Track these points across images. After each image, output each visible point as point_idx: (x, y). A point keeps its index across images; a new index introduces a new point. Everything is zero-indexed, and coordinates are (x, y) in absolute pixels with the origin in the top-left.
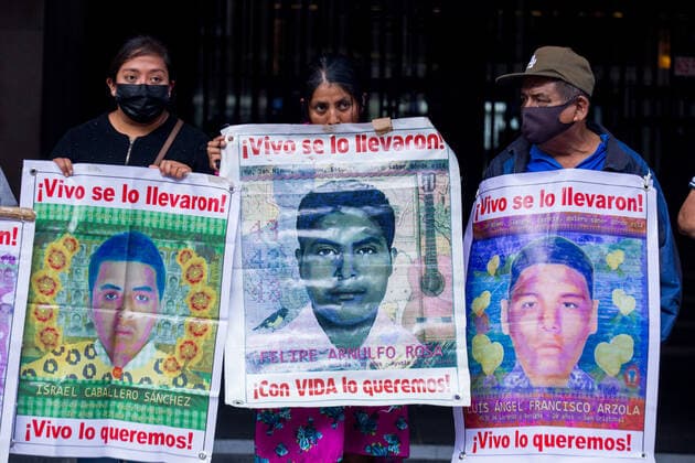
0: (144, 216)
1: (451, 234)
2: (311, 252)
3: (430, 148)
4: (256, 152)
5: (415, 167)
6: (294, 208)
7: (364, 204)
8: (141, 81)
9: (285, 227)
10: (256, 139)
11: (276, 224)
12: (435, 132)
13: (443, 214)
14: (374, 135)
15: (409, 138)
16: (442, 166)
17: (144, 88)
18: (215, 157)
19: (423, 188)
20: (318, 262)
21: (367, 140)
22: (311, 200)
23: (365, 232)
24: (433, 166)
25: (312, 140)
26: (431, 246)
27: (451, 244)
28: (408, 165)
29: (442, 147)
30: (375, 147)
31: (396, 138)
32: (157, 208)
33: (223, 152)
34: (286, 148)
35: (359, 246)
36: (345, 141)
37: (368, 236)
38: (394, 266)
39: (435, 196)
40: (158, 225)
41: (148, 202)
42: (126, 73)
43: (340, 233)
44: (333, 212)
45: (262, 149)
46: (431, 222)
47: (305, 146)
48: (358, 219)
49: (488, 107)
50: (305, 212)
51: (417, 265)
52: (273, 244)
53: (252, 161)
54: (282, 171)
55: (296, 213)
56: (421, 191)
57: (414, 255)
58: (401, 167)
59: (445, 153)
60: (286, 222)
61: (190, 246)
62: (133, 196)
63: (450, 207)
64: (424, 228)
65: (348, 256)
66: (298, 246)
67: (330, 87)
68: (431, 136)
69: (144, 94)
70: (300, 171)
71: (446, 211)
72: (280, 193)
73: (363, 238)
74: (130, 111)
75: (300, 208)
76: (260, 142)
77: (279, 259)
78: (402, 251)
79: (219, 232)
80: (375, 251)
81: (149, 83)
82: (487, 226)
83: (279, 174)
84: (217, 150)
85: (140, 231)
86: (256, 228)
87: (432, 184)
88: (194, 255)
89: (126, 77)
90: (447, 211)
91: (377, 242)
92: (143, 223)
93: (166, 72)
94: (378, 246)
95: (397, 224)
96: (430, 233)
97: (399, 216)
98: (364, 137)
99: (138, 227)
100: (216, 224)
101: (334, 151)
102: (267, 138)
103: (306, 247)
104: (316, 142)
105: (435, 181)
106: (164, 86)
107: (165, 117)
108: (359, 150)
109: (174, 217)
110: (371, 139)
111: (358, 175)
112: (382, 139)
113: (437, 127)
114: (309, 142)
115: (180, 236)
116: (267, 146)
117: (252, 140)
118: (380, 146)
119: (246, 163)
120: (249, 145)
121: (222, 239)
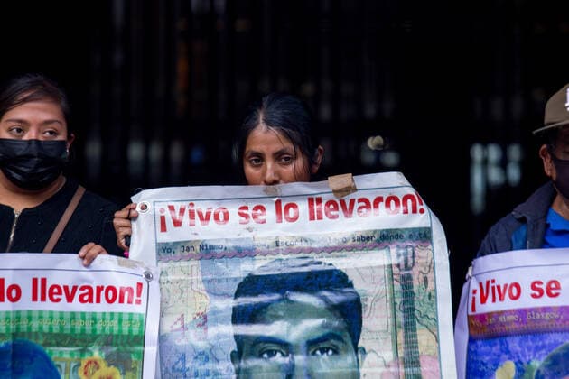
0: (30, 318)
1: (437, 326)
2: (252, 354)
3: (406, 212)
4: (177, 224)
5: (385, 238)
6: (229, 297)
7: (321, 288)
8: (31, 135)
9: (217, 321)
10: (178, 206)
11: (205, 318)
12: (411, 191)
13: (427, 300)
14: (331, 197)
15: (378, 200)
16: (424, 236)
17: (33, 145)
18: (123, 232)
19: (398, 266)
20: (261, 367)
21: (323, 204)
22: (250, 285)
23: (323, 326)
24: (411, 236)
25: (251, 206)
26: (412, 344)
27: (437, 341)
28: (377, 237)
29: (422, 211)
30: (333, 213)
31: (360, 200)
32: (48, 306)
33: (134, 224)
34: (217, 217)
35: (315, 345)
36: (294, 206)
37: (327, 331)
38: (362, 371)
39: (415, 278)
40: (51, 328)
41: (35, 299)
42: (11, 124)
43: (289, 328)
44: (280, 300)
45: (186, 219)
46: (409, 311)
47: (241, 214)
48: (314, 308)
49: (477, 153)
50: (244, 301)
51: (392, 369)
52: (201, 345)
53: (172, 236)
54: (212, 248)
55: (231, 303)
56: (396, 270)
57: (388, 355)
58: (368, 238)
59: (425, 219)
60: (218, 315)
61: (97, 354)
62: (14, 293)
63: (435, 290)
64: (401, 319)
65: (300, 359)
66: (234, 347)
67: (268, 131)
68: (406, 198)
69: (35, 153)
70: (236, 248)
71: (430, 296)
72: (210, 277)
73: (320, 334)
74: (15, 175)
75: (237, 295)
76: (182, 211)
77: (210, 366)
78: (372, 351)
79: (135, 331)
80: (336, 352)
81: (41, 138)
82: (491, 321)
83: (207, 252)
84: (125, 222)
85: (26, 339)
86: (179, 325)
87: (410, 262)
88: (103, 365)
89: (10, 130)
90: (432, 297)
91: (339, 338)
92: (29, 328)
93: (64, 123)
94: (340, 345)
95: (365, 315)
96: (410, 326)
97: (367, 304)
98: (319, 201)
99: (23, 334)
100: (131, 320)
101: (279, 220)
102: (192, 204)
103: (244, 348)
104: (256, 208)
105: (413, 257)
106: (62, 142)
107: (62, 182)
108: (312, 218)
109: (73, 316)
110: (328, 204)
111: (312, 250)
112: (343, 203)
113: (414, 185)
114: (246, 208)
115: (84, 341)
116: (192, 215)
117: (172, 208)
118: (340, 212)
119: (164, 238)
120: (168, 214)
121: (140, 340)
